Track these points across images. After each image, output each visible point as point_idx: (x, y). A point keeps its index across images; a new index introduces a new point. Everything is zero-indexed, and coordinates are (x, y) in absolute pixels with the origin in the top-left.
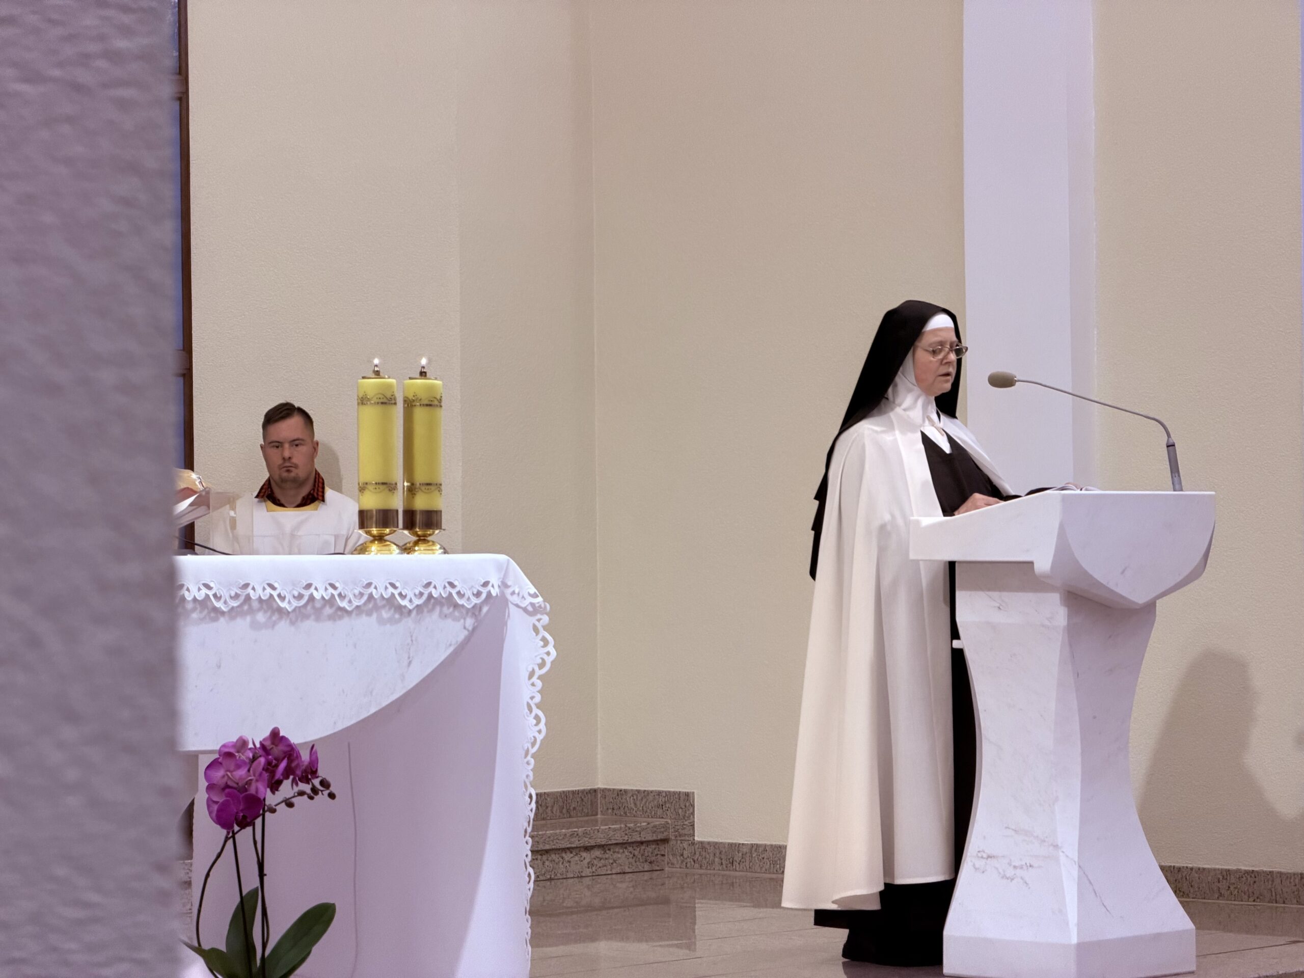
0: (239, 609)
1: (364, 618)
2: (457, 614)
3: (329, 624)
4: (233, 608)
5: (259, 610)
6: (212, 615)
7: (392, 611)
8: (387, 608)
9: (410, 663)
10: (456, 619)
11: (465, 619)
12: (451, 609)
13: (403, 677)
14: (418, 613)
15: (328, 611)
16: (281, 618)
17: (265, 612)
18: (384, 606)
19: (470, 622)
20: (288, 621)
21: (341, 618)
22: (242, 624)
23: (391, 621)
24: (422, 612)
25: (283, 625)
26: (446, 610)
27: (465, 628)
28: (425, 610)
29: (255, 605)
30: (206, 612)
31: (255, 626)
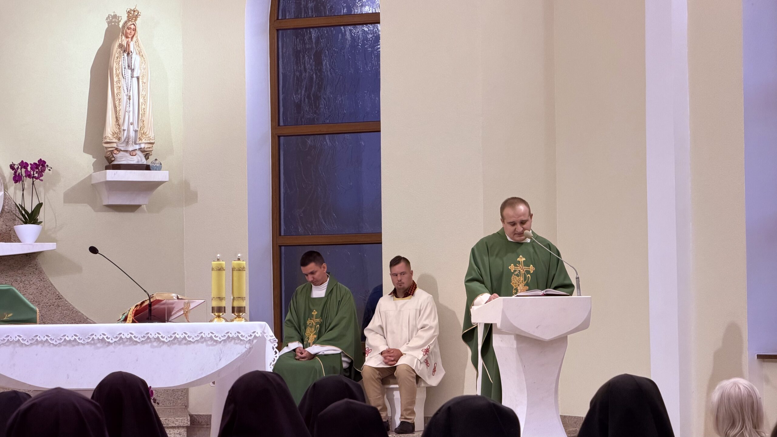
0: (146, 341)
1: (200, 344)
2: (242, 343)
3: (185, 346)
4: (143, 341)
5: (154, 341)
6: (134, 343)
7: (213, 342)
8: (210, 341)
9: (220, 360)
10: (241, 345)
11: (245, 344)
12: (239, 341)
13: (217, 365)
14: (224, 342)
15: (184, 342)
16: (164, 344)
17: (157, 342)
18: (209, 340)
19: (248, 346)
20: (167, 345)
21: (190, 344)
22: (147, 346)
23: (212, 345)
24: (226, 342)
25: (165, 347)
26: (237, 341)
27: (245, 347)
28: (227, 341)
29: (153, 340)
30: (132, 342)
31: (153, 347)
